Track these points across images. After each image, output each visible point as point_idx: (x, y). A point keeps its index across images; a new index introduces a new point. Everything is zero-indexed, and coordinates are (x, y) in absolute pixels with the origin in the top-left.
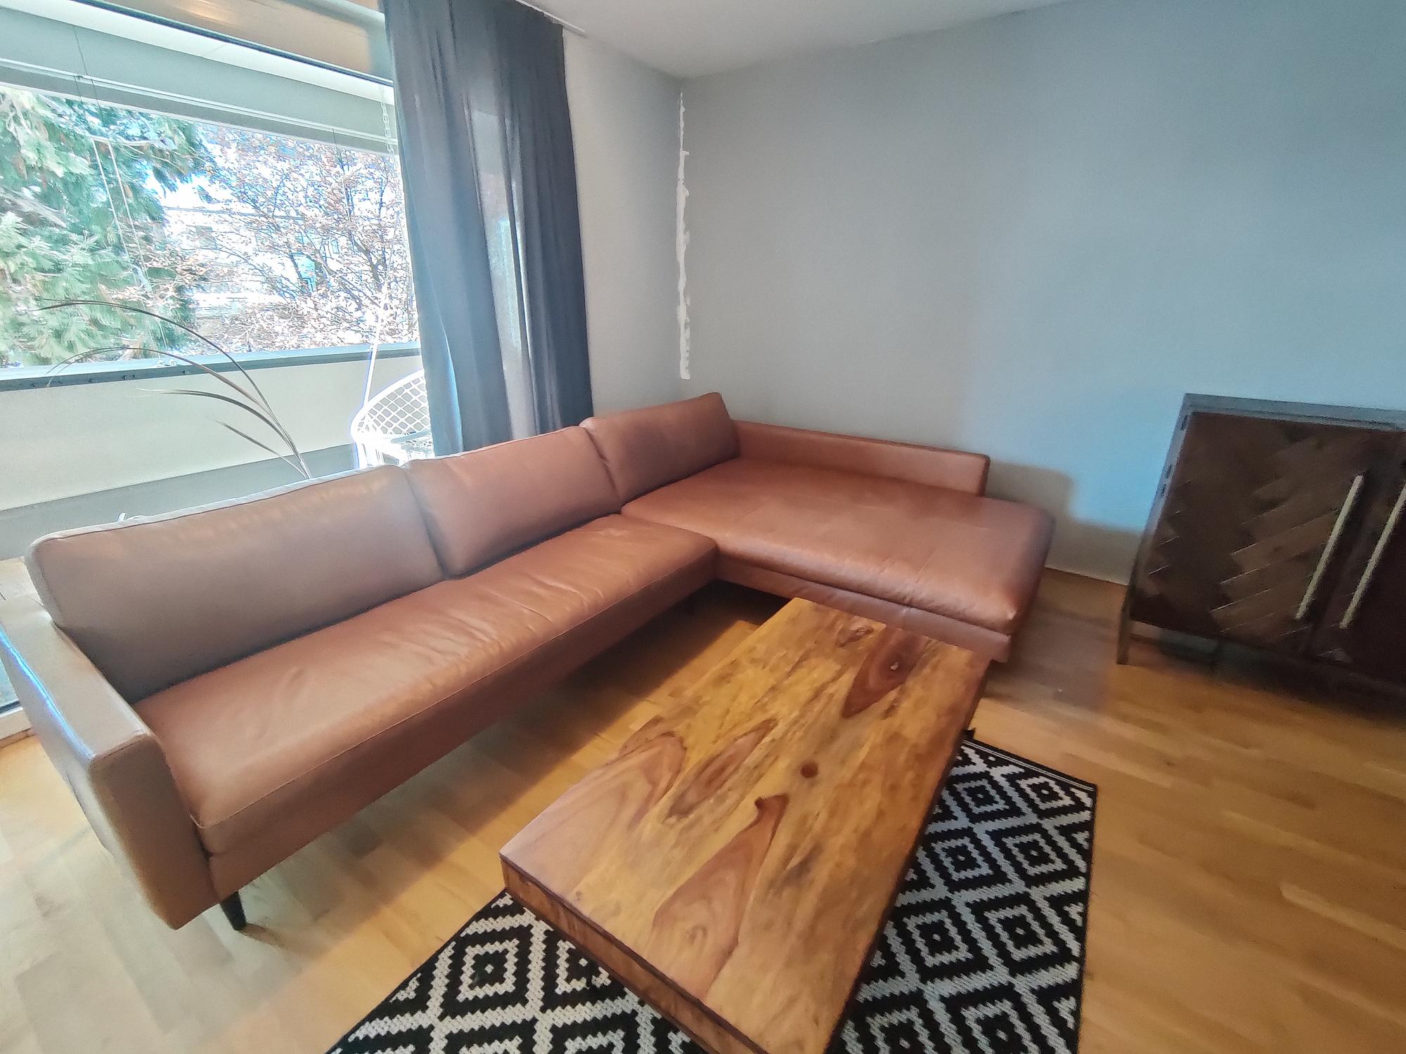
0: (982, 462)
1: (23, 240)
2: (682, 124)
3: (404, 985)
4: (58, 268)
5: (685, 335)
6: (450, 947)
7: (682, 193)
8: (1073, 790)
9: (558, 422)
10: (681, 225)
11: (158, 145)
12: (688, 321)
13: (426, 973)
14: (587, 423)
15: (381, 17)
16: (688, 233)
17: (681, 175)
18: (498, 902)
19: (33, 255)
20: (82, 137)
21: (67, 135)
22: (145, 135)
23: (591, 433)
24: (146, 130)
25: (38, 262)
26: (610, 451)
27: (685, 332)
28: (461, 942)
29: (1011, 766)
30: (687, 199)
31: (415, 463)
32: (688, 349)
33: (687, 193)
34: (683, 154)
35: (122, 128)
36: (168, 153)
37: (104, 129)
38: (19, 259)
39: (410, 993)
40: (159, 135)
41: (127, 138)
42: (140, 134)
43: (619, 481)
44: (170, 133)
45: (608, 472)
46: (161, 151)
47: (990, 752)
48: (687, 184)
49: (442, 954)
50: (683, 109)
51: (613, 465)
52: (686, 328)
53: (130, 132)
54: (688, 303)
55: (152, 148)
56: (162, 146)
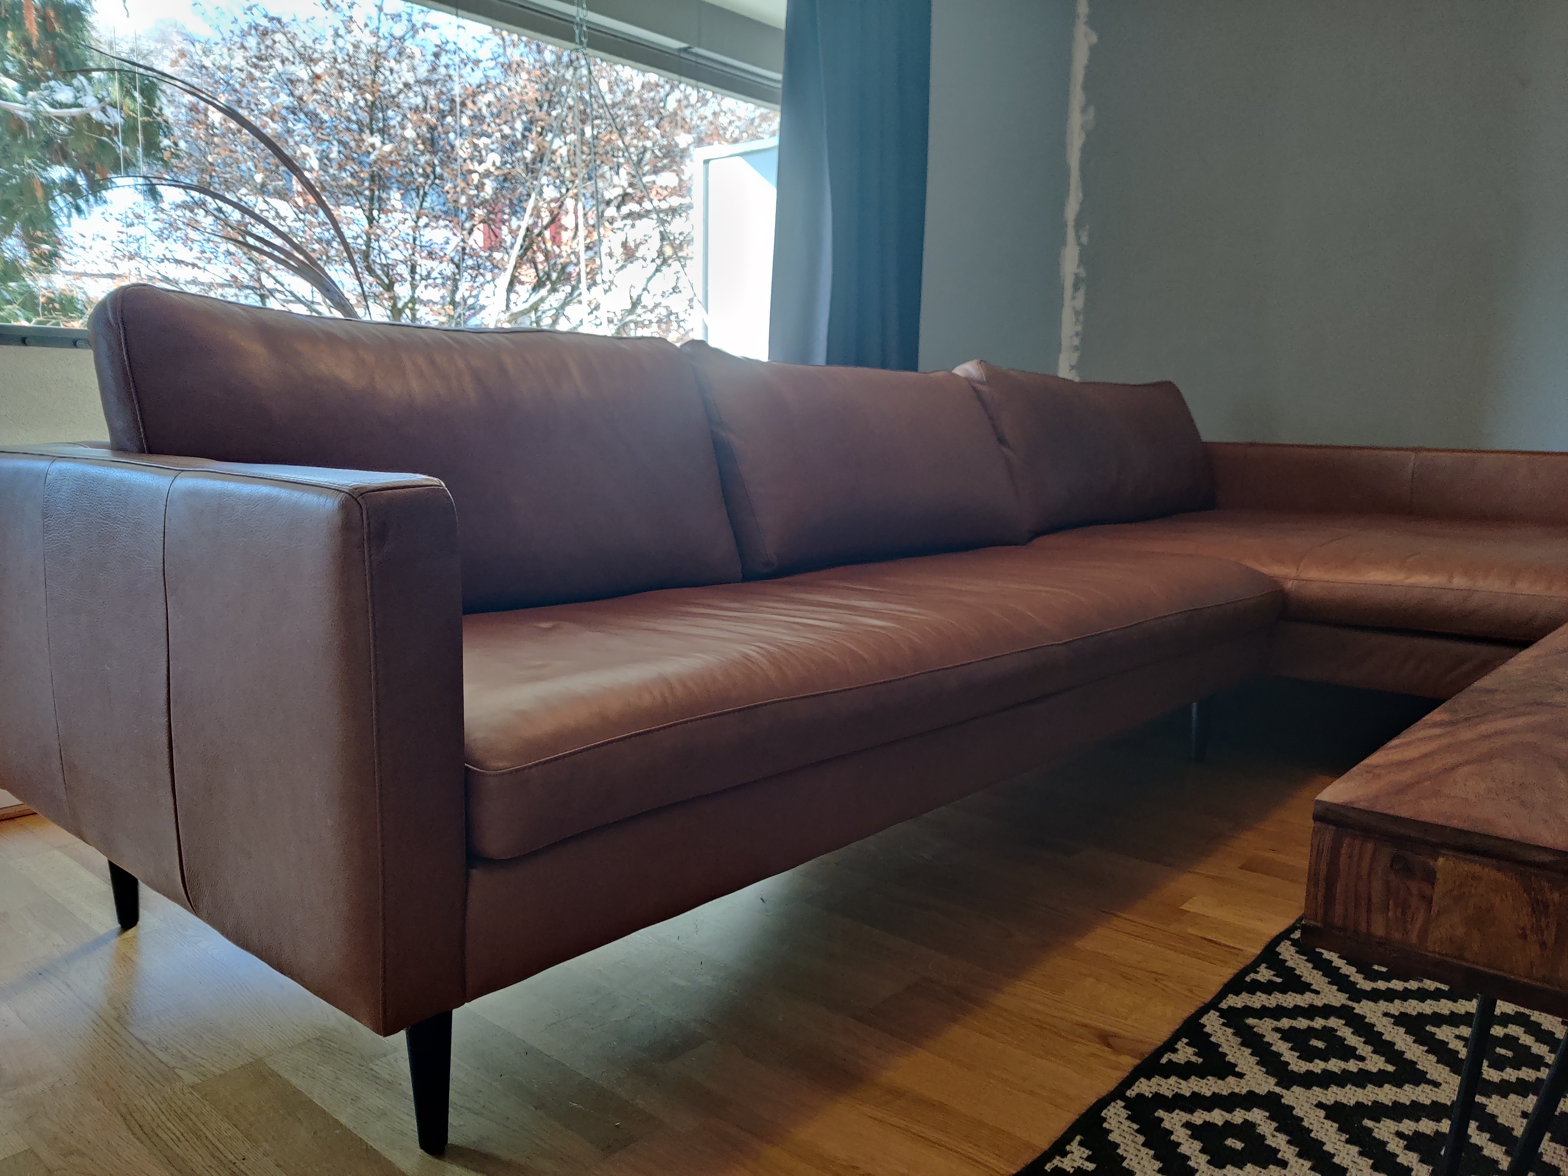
10: (1077, 98)
11: (97, 116)
12: (1083, 273)
16: (1091, 110)
22: (79, 101)
24: (82, 94)
27: (1074, 298)
30: (1093, 49)
32: (1079, 328)
36: (109, 128)
40: (100, 100)
42: (72, 100)
46: (100, 125)
52: (1076, 287)
53: (58, 97)
54: (1085, 240)
55: (86, 121)
56: (101, 117)
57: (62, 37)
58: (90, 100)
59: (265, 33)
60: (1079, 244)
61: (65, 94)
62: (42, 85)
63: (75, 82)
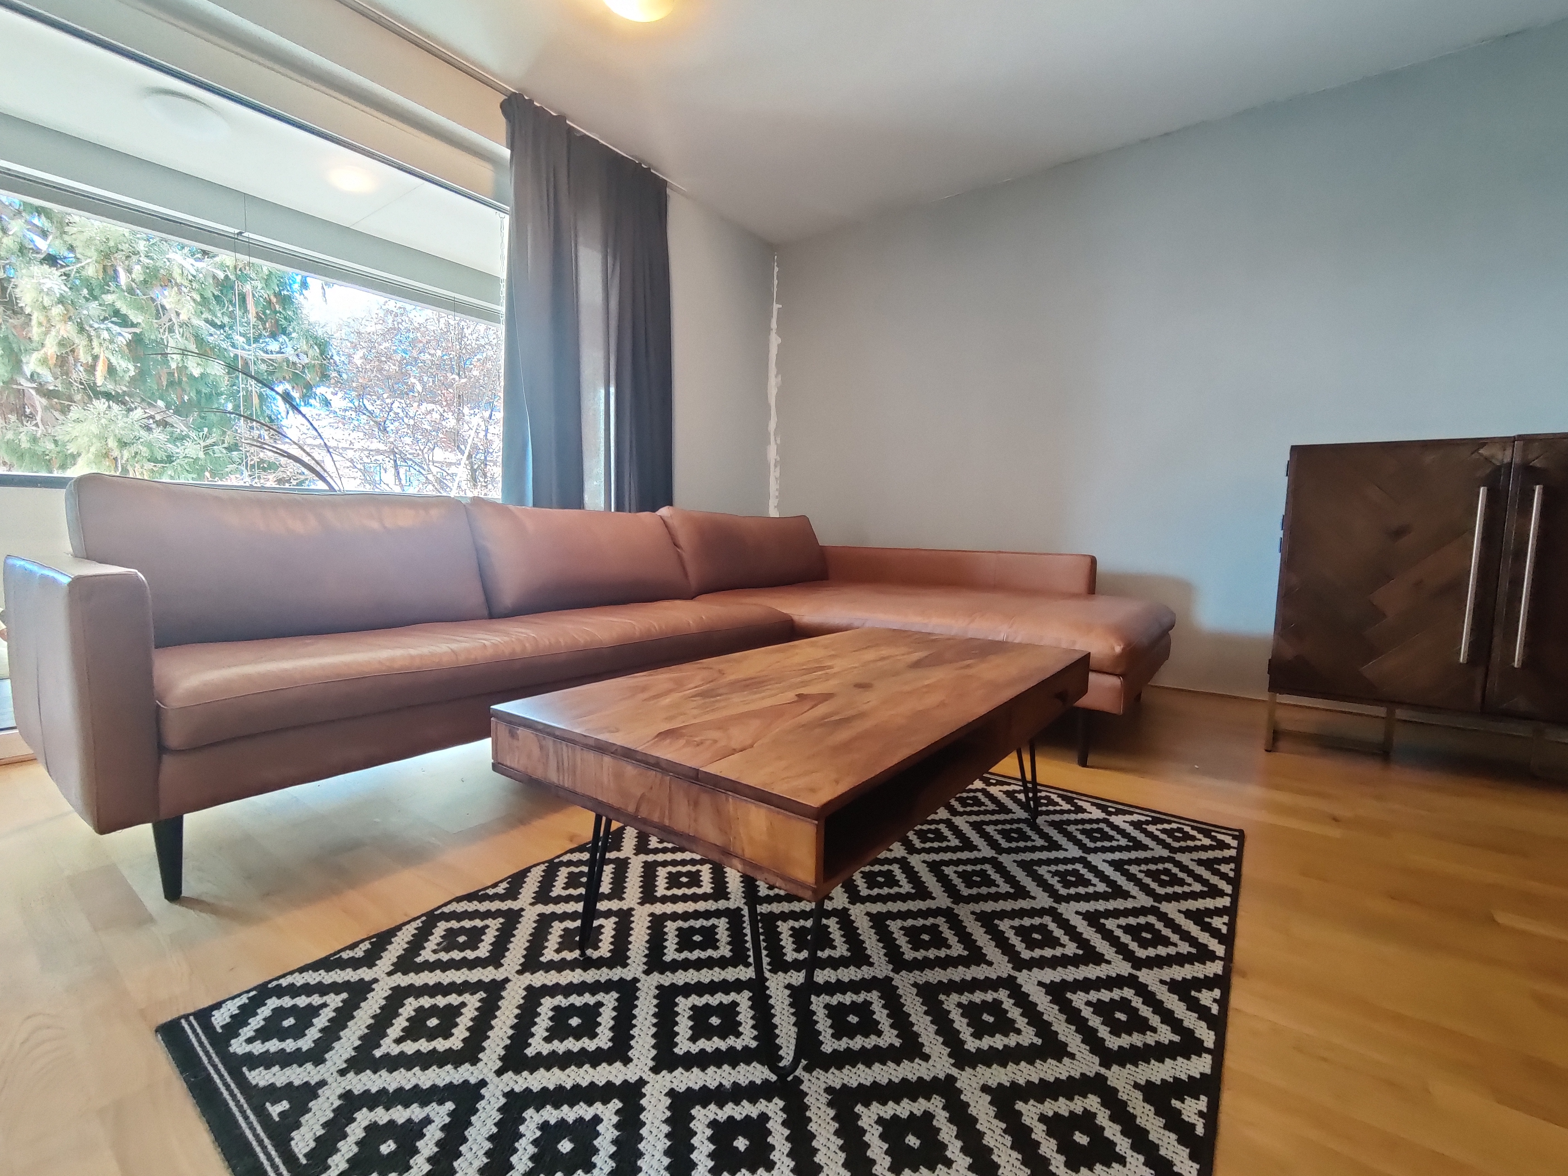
0: (1089, 560)
1: (143, 433)
2: (776, 282)
3: (353, 947)
4: (170, 459)
5: (774, 474)
6: (419, 921)
7: (775, 341)
8: (1213, 834)
9: (633, 507)
10: (773, 371)
11: (293, 358)
12: (779, 459)
13: (382, 941)
14: (664, 511)
15: (507, 153)
16: (780, 377)
17: (774, 325)
18: (487, 891)
19: (149, 445)
20: (225, 350)
21: (212, 349)
22: (283, 350)
23: (666, 519)
24: (284, 346)
25: (152, 452)
26: (683, 539)
27: (775, 470)
28: (431, 919)
29: (1135, 815)
30: (779, 345)
31: (477, 501)
32: (778, 487)
33: (780, 341)
34: (776, 306)
35: (263, 345)
36: (300, 366)
37: (247, 347)
38: (133, 449)
39: (359, 953)
40: (295, 350)
41: (266, 352)
42: (278, 349)
43: (691, 569)
44: (305, 348)
45: (680, 556)
46: (294, 364)
47: (1110, 804)
48: (778, 333)
49: (407, 926)
50: (776, 269)
51: (686, 555)
52: (776, 466)
53: (269, 348)
54: (779, 442)
55: (288, 361)
56: (295, 359)
57: (280, 313)
58: (289, 351)
59: (396, 315)
60: (776, 443)
61: (274, 346)
62: (261, 341)
63: (281, 340)
